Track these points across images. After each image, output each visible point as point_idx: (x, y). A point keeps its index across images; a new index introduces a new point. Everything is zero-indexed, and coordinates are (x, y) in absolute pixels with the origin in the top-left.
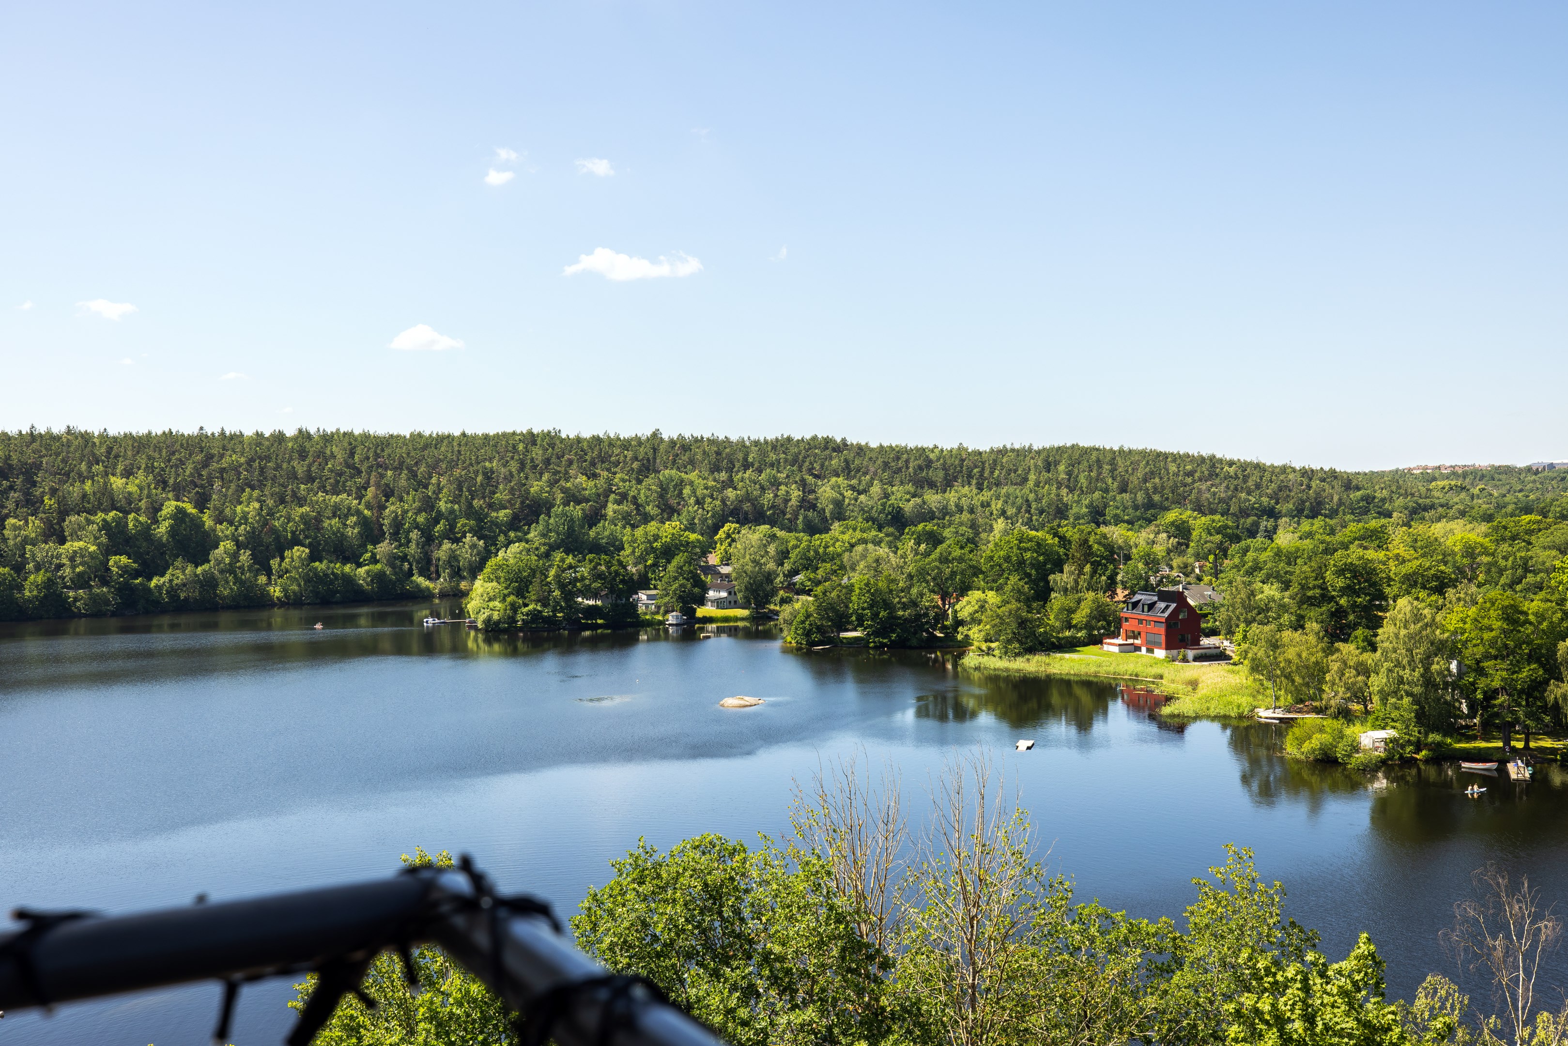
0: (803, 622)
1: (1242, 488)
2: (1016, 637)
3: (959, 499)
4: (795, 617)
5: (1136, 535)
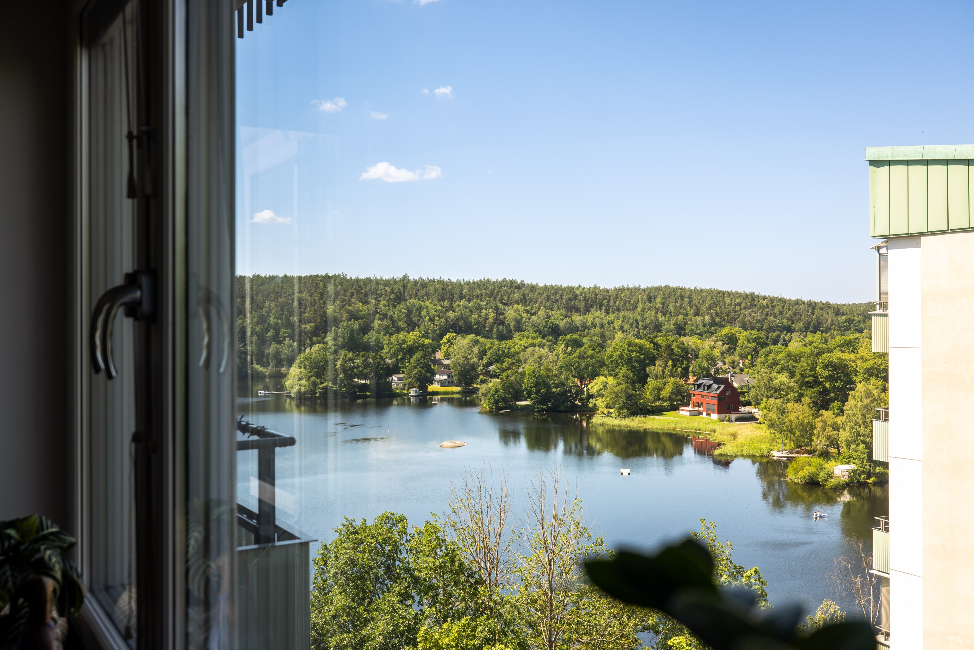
0: (493, 395)
1: (771, 313)
2: (625, 406)
3: (594, 319)
4: (489, 392)
5: (703, 343)
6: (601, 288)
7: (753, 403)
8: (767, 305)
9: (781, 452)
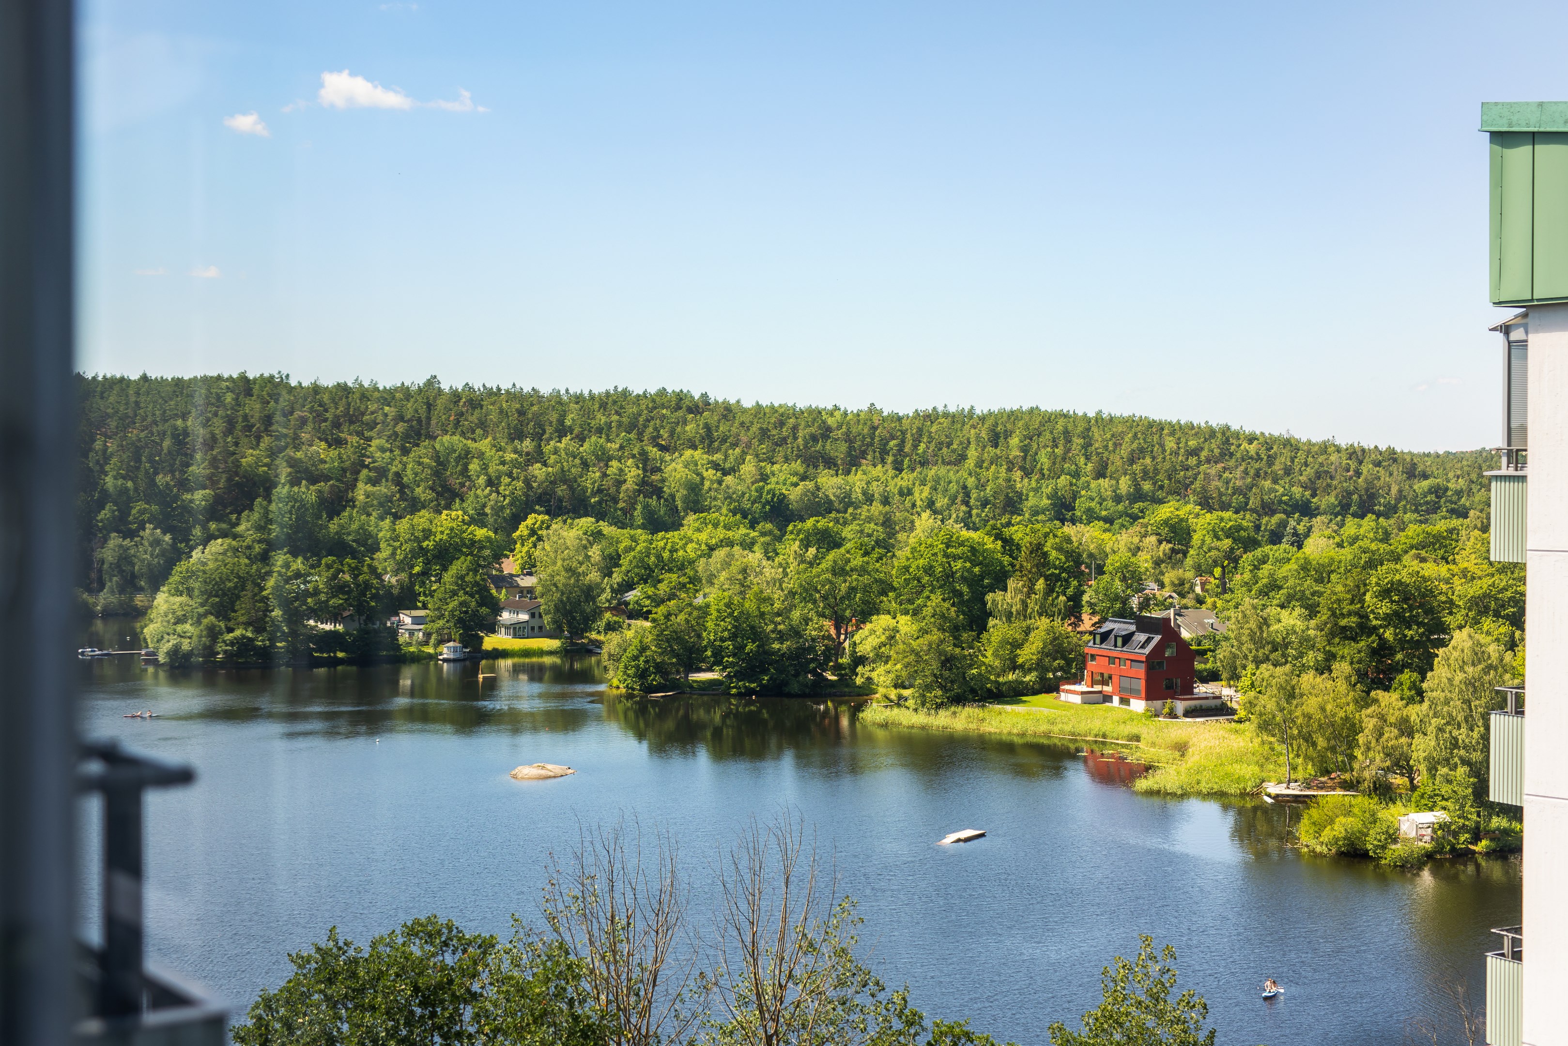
0: (636, 658)
1: (1266, 473)
2: (938, 682)
3: (868, 483)
4: (625, 650)
5: (1114, 538)
6: (885, 414)
7: (1224, 676)
8: (1257, 454)
9: (1285, 785)
